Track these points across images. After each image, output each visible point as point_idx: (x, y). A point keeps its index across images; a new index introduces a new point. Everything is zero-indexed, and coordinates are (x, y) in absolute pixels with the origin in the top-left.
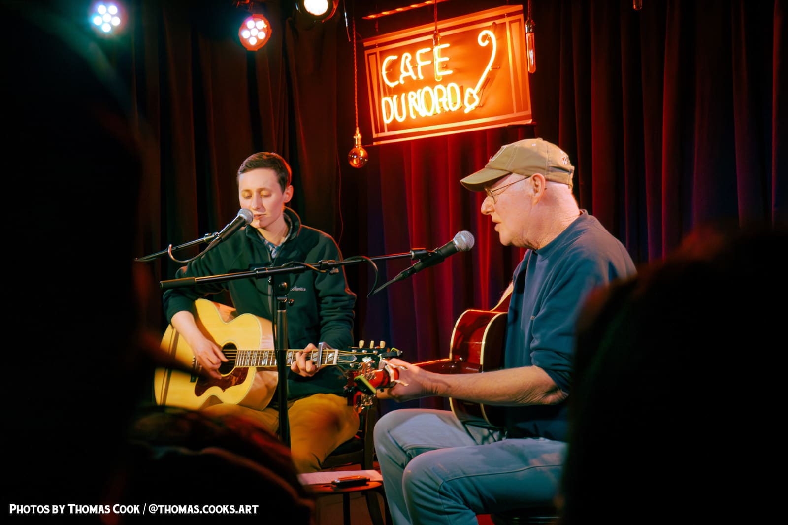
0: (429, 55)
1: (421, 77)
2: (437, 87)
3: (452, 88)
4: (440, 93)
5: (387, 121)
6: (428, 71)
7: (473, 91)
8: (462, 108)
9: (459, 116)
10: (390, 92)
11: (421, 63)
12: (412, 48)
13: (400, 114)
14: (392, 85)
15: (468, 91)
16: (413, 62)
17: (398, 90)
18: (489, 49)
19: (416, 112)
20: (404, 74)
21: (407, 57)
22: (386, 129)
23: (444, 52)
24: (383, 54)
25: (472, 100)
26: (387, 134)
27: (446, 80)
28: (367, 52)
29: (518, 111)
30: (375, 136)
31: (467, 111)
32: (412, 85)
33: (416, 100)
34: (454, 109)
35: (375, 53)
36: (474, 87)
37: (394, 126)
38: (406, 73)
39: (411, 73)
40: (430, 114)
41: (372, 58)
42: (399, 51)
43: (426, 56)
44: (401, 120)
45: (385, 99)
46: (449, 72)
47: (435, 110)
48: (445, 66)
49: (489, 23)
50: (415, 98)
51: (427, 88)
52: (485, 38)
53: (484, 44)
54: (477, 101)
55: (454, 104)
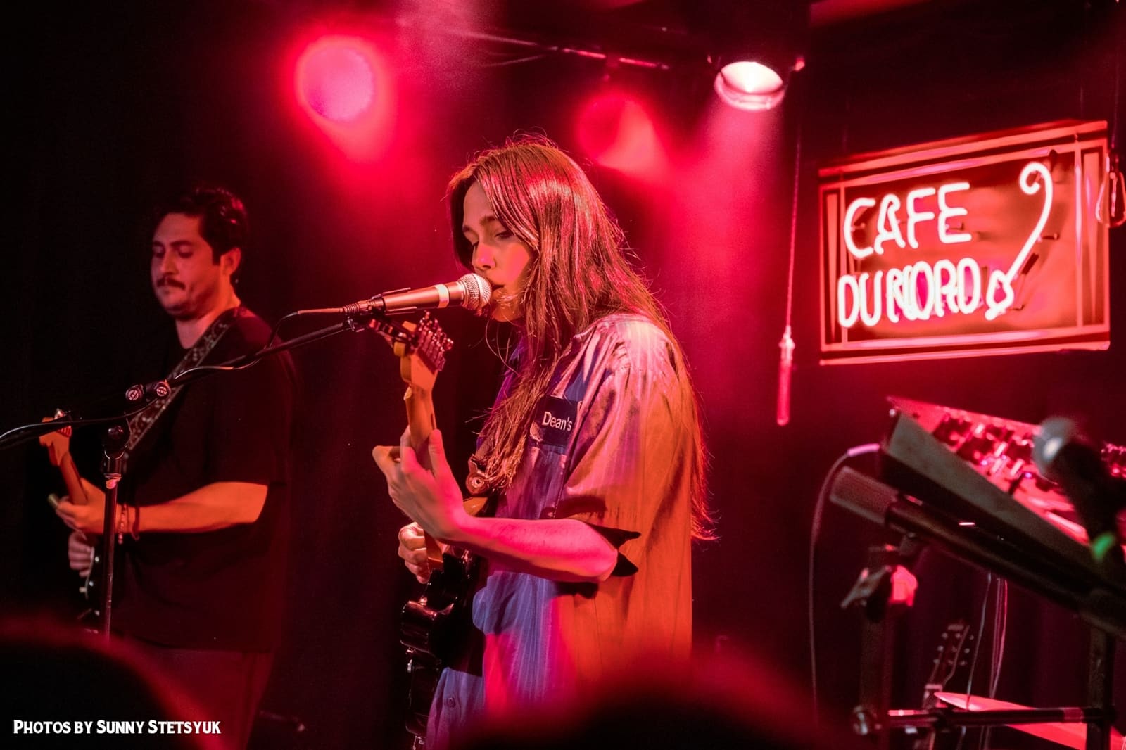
0: (931, 203)
1: (914, 244)
2: (941, 264)
3: (967, 269)
4: (945, 275)
5: (847, 323)
6: (926, 231)
7: (1004, 278)
8: (984, 307)
9: (976, 324)
10: (856, 267)
11: (914, 218)
12: (901, 188)
13: (871, 311)
14: (861, 254)
15: (996, 275)
16: (902, 215)
17: (868, 265)
18: (1039, 199)
19: (898, 310)
20: (883, 236)
21: (891, 204)
22: (845, 335)
23: (956, 198)
24: (853, 194)
25: (1000, 296)
26: (845, 345)
27: (955, 253)
28: (823, 188)
29: (1085, 323)
30: (825, 348)
31: (990, 315)
32: (898, 257)
33: (901, 288)
34: (968, 309)
35: (837, 191)
36: (1005, 272)
37: (859, 332)
38: (886, 233)
39: (896, 234)
40: (925, 315)
41: (832, 199)
42: (877, 192)
43: (920, 205)
44: (870, 322)
45: (844, 280)
46: (966, 237)
47: (933, 309)
48: (956, 225)
49: (1045, 151)
50: (900, 284)
51: (922, 266)
52: (1033, 178)
53: (1032, 190)
54: (1009, 300)
55: (969, 300)
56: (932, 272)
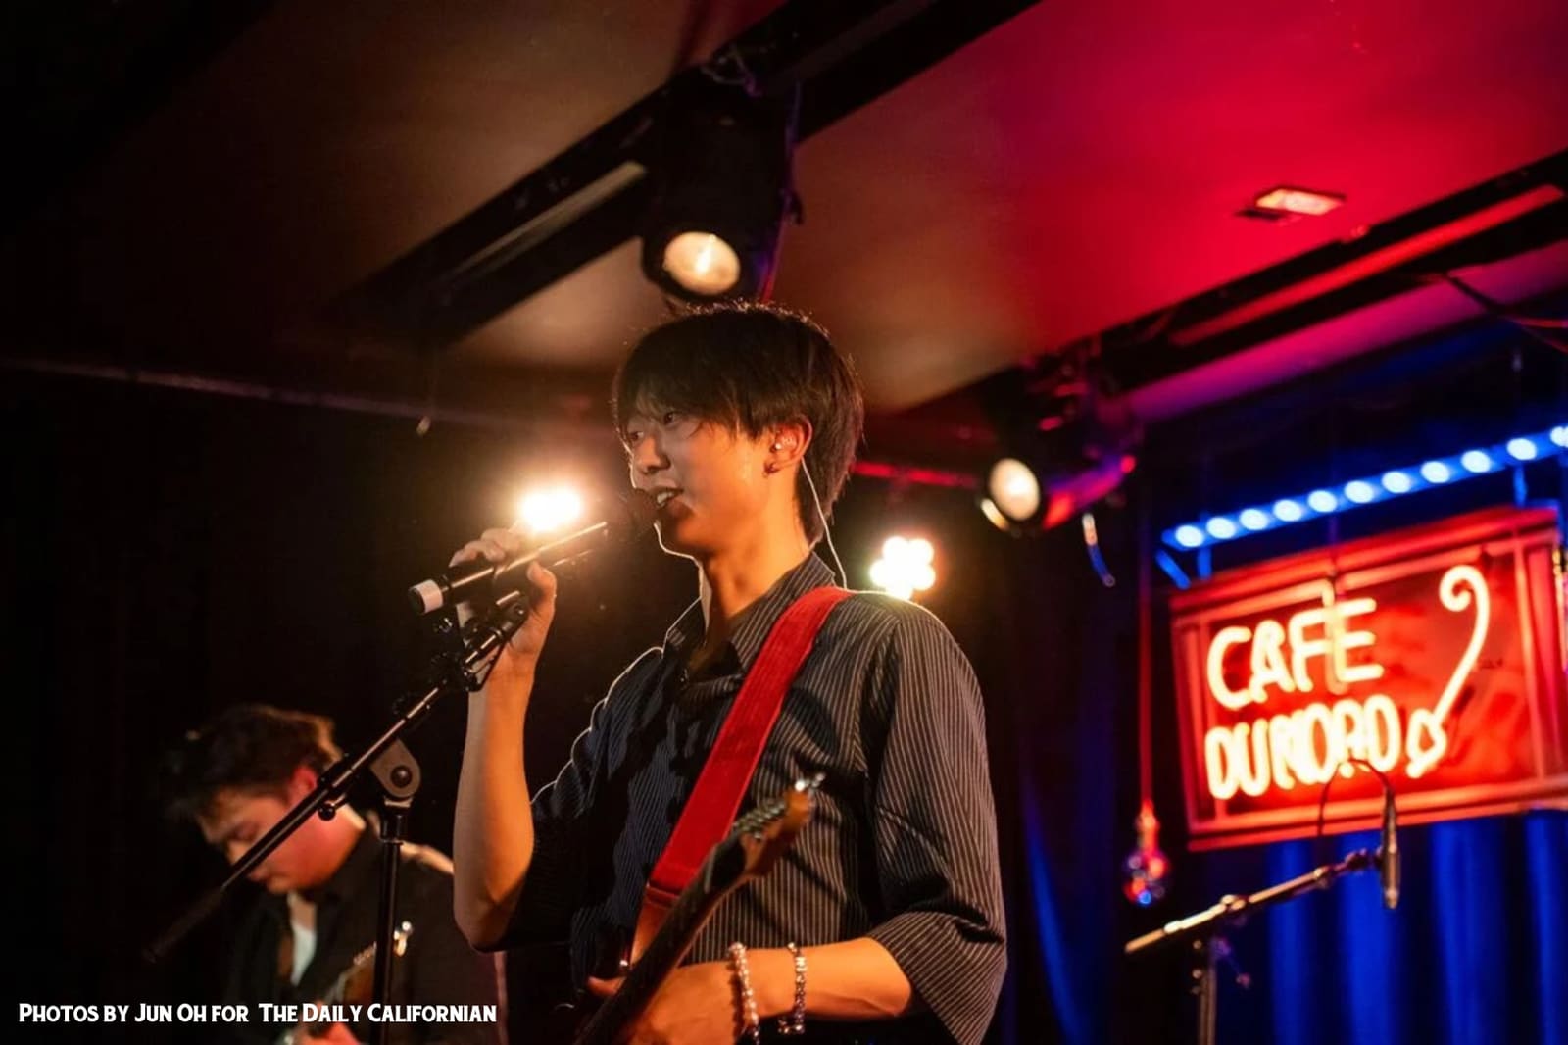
0: (1321, 631)
1: (1304, 684)
2: (1342, 707)
3: (1380, 715)
4: (1350, 724)
5: (1221, 789)
6: (1317, 666)
7: (1430, 720)
8: (1404, 760)
9: (1394, 783)
10: (1229, 718)
11: (1303, 650)
12: (1282, 615)
13: (1254, 774)
14: (1234, 701)
15: (1419, 718)
16: (1286, 649)
17: (1250, 714)
18: (1469, 614)
19: (1291, 773)
20: (1261, 676)
21: (1269, 636)
22: (1220, 809)
23: (1357, 623)
24: (1216, 627)
25: (1426, 743)
26: (1224, 822)
27: (1359, 692)
28: (1180, 623)
29: (1549, 773)
31: (1415, 771)
32: (1282, 703)
33: (1291, 742)
34: (1385, 764)
35: (1195, 626)
36: (1431, 707)
37: (1241, 803)
38: (1266, 673)
39: (1278, 675)
40: (1322, 776)
41: (1191, 639)
42: (1251, 621)
43: (1309, 634)
44: (1254, 789)
45: (1216, 738)
46: (1374, 671)
47: (1337, 767)
48: (1359, 656)
49: (1473, 553)
50: (1289, 737)
51: (1316, 710)
52: (1459, 588)
53: (1456, 603)
54: (1441, 745)
55: (1384, 751)
56: (1332, 719)
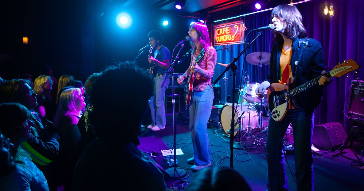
0: (225, 29)
1: (224, 33)
2: (227, 35)
3: (229, 36)
4: (227, 37)
5: (217, 41)
6: (225, 32)
8: (231, 39)
10: (218, 36)
11: (224, 31)
12: (222, 28)
13: (220, 40)
14: (218, 35)
15: (232, 36)
16: (222, 31)
17: (219, 36)
18: (236, 29)
19: (223, 40)
23: (228, 29)
24: (217, 29)
25: (233, 38)
26: (217, 43)
27: (228, 34)
28: (214, 28)
29: (242, 40)
30: (215, 44)
31: (232, 40)
32: (222, 35)
34: (230, 40)
36: (233, 36)
37: (219, 42)
39: (222, 33)
40: (225, 40)
41: (215, 29)
42: (220, 28)
43: (224, 30)
44: (220, 41)
45: (217, 37)
48: (228, 31)
49: (237, 24)
50: (223, 37)
51: (225, 36)
52: (236, 26)
53: (235, 28)
54: (234, 38)
55: (230, 39)
56: (226, 36)
